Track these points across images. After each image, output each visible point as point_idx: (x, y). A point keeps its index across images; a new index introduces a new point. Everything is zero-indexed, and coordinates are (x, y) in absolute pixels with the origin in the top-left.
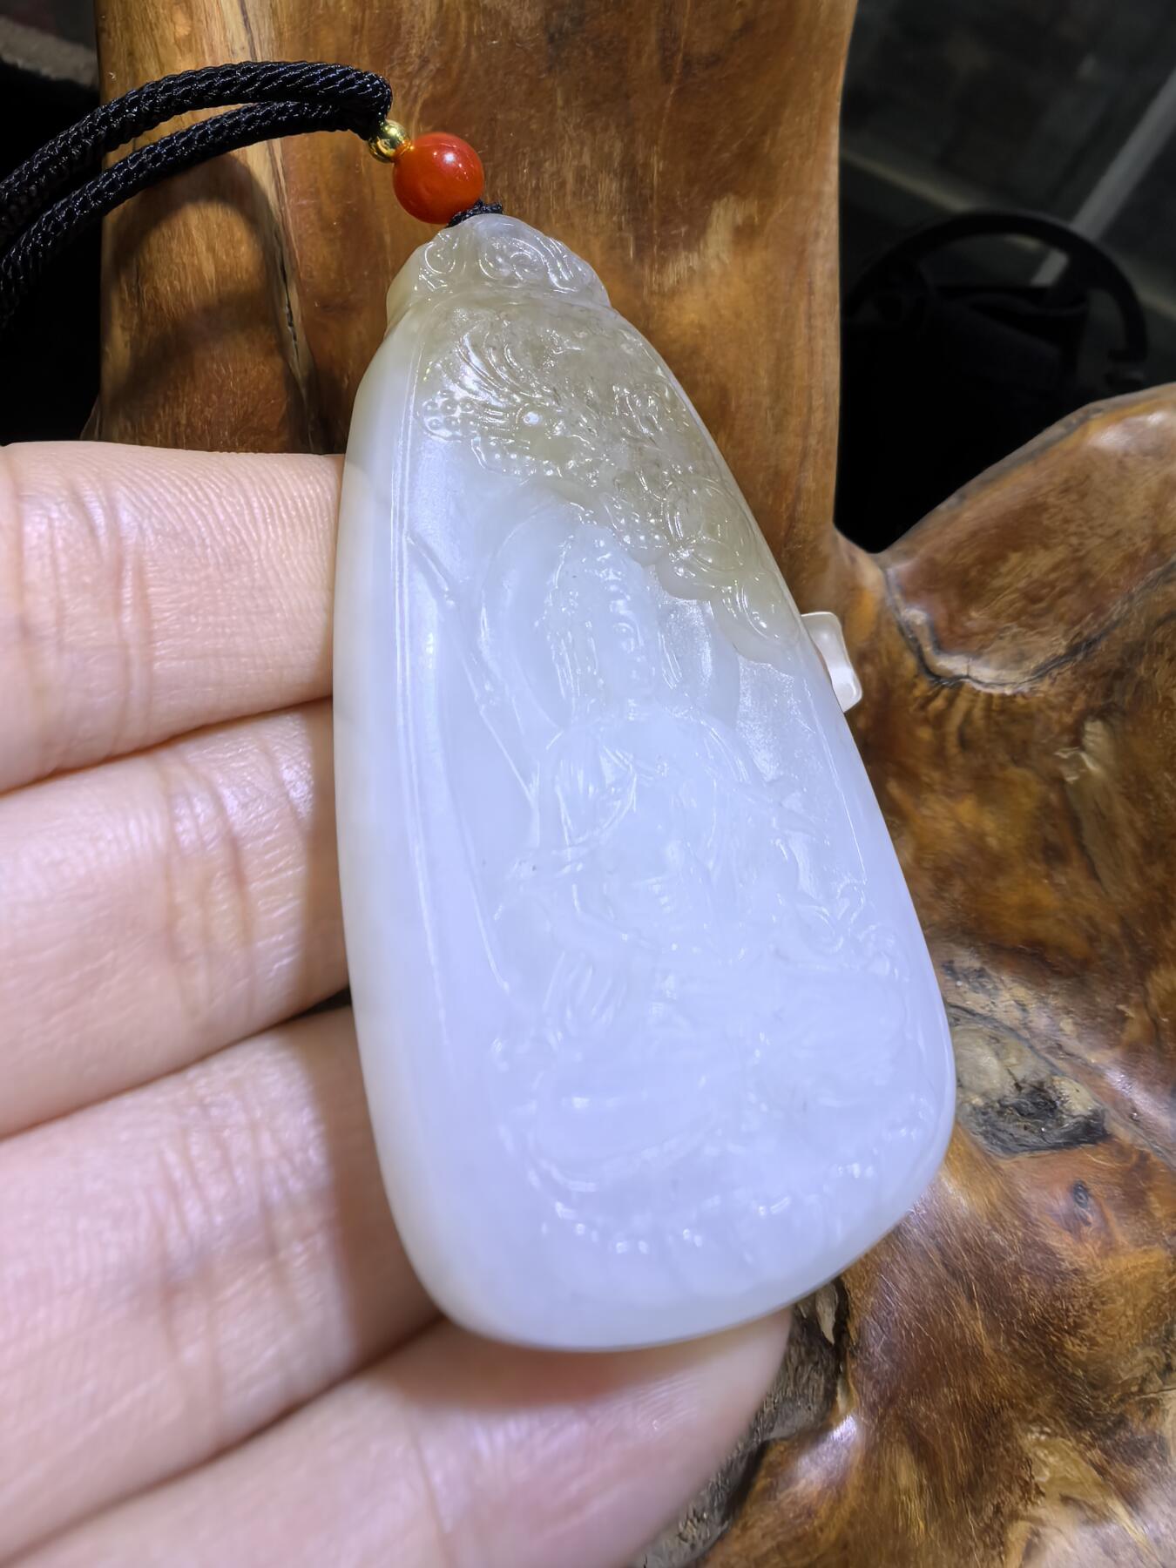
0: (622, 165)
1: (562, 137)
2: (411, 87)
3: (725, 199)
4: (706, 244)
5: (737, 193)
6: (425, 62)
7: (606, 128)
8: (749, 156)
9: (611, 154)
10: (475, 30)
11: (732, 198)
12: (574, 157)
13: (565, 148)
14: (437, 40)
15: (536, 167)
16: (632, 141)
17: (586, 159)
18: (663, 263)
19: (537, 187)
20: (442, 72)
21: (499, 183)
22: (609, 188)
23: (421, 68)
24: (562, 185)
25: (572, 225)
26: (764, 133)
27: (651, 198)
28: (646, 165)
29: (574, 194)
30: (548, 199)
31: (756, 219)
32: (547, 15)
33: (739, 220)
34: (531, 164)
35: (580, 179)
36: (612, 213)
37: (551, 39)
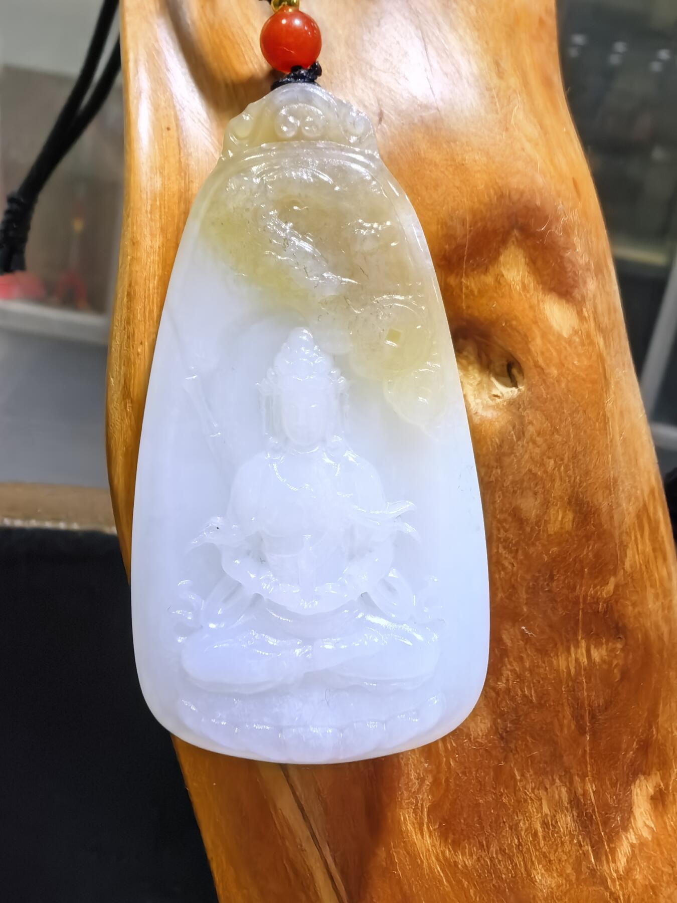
0: (570, 802)
1: (526, 801)
2: (417, 802)
3: (638, 782)
4: (635, 819)
5: (644, 774)
6: (422, 780)
7: (553, 782)
8: (645, 746)
9: (560, 797)
10: (449, 747)
11: (642, 778)
12: (538, 812)
13: (530, 807)
14: (426, 763)
15: (515, 828)
16: (571, 782)
17: (546, 809)
18: (613, 851)
19: (520, 844)
20: (436, 782)
21: (493, 849)
22: (566, 821)
23: (421, 785)
24: (535, 834)
25: (550, 861)
26: (651, 727)
27: (594, 811)
28: (585, 794)
29: (544, 838)
30: (528, 850)
31: (662, 784)
32: (494, 722)
33: (651, 791)
34: (511, 828)
35: (545, 824)
36: (572, 837)
37: (502, 738)
